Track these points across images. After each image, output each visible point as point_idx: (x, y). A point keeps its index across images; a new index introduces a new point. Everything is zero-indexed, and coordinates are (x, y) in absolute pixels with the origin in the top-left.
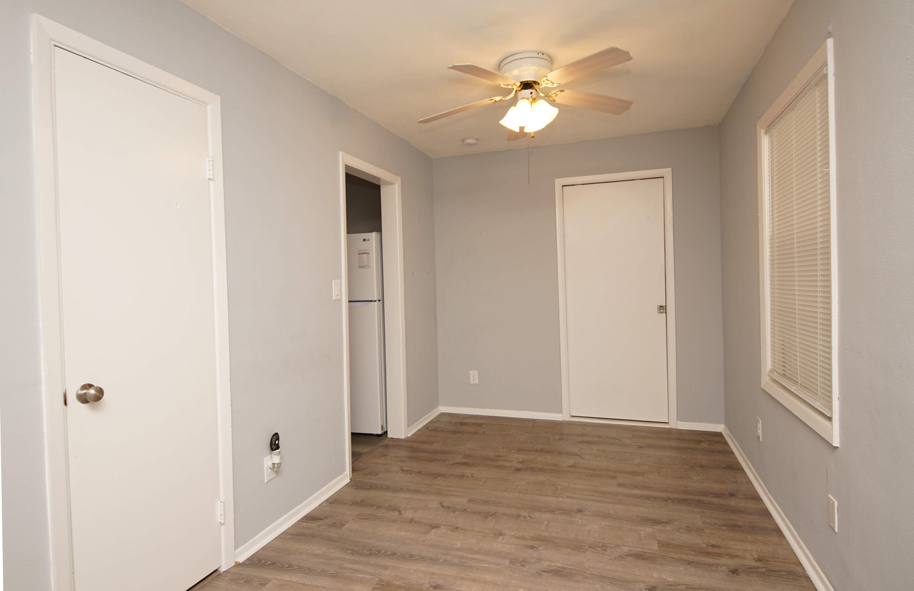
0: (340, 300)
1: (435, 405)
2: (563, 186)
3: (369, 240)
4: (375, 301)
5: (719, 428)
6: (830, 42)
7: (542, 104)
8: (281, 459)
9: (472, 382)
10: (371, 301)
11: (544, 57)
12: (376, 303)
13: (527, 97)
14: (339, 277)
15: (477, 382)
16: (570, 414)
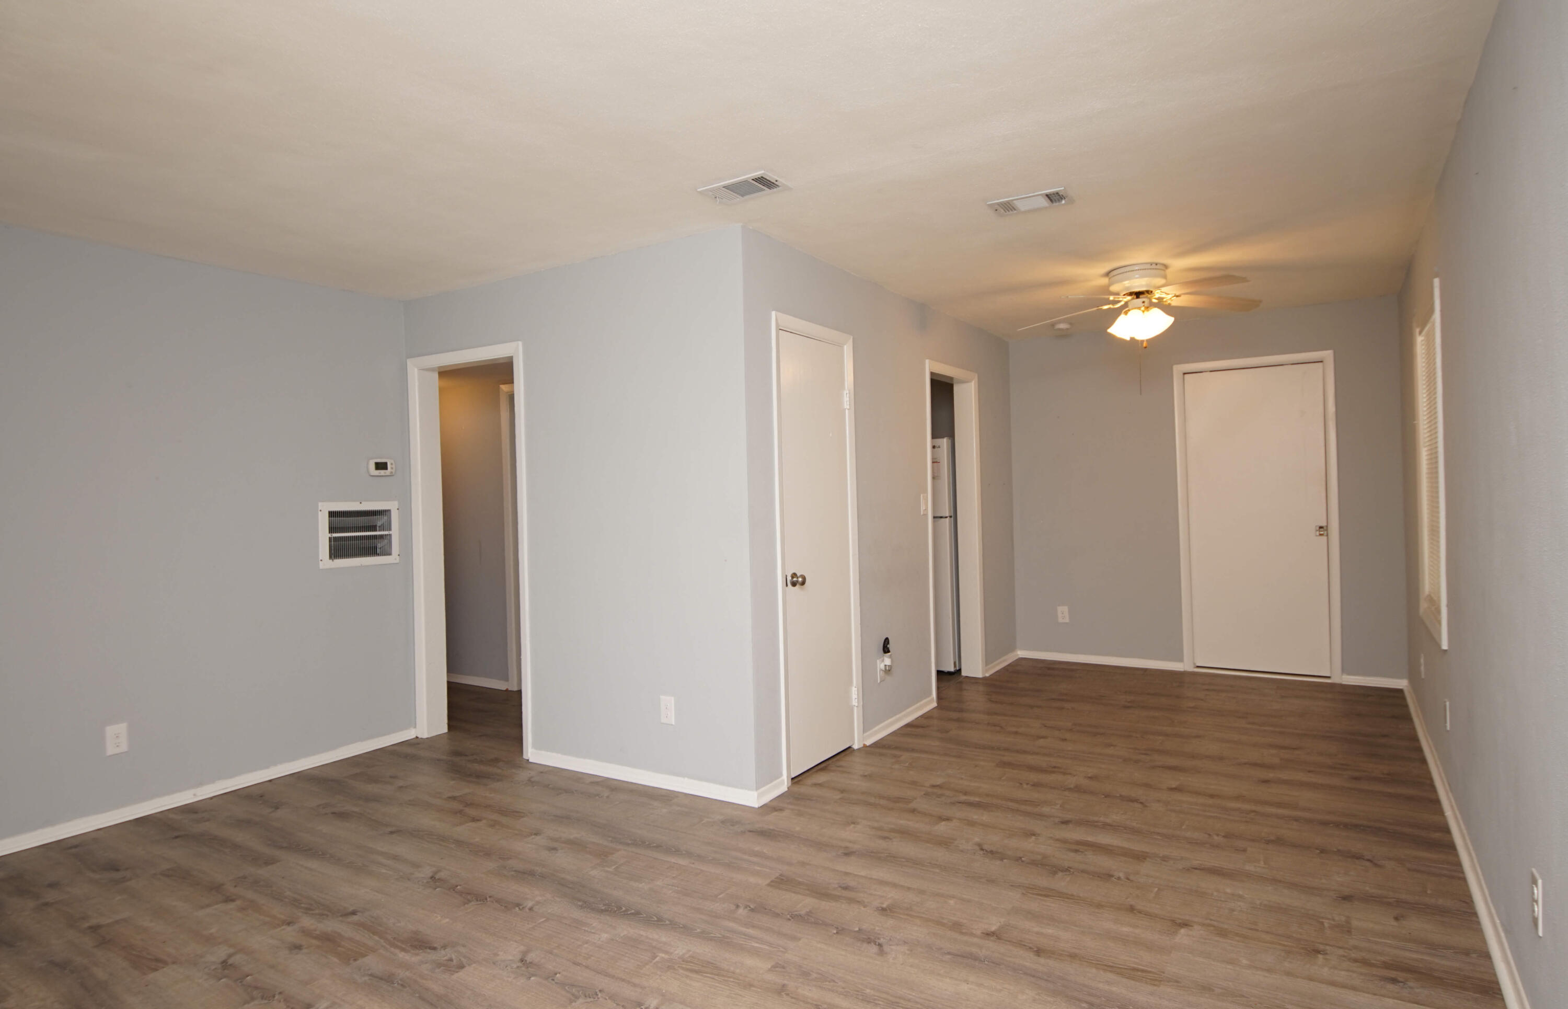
0: (926, 515)
1: (1012, 648)
2: (1184, 374)
3: (939, 447)
4: (946, 517)
5: (1401, 683)
6: (1436, 282)
7: (1156, 312)
8: (892, 661)
9: (1060, 620)
10: (941, 517)
11: (1158, 267)
12: (947, 519)
13: (1139, 306)
14: (926, 491)
15: (1067, 620)
16: (1194, 664)
